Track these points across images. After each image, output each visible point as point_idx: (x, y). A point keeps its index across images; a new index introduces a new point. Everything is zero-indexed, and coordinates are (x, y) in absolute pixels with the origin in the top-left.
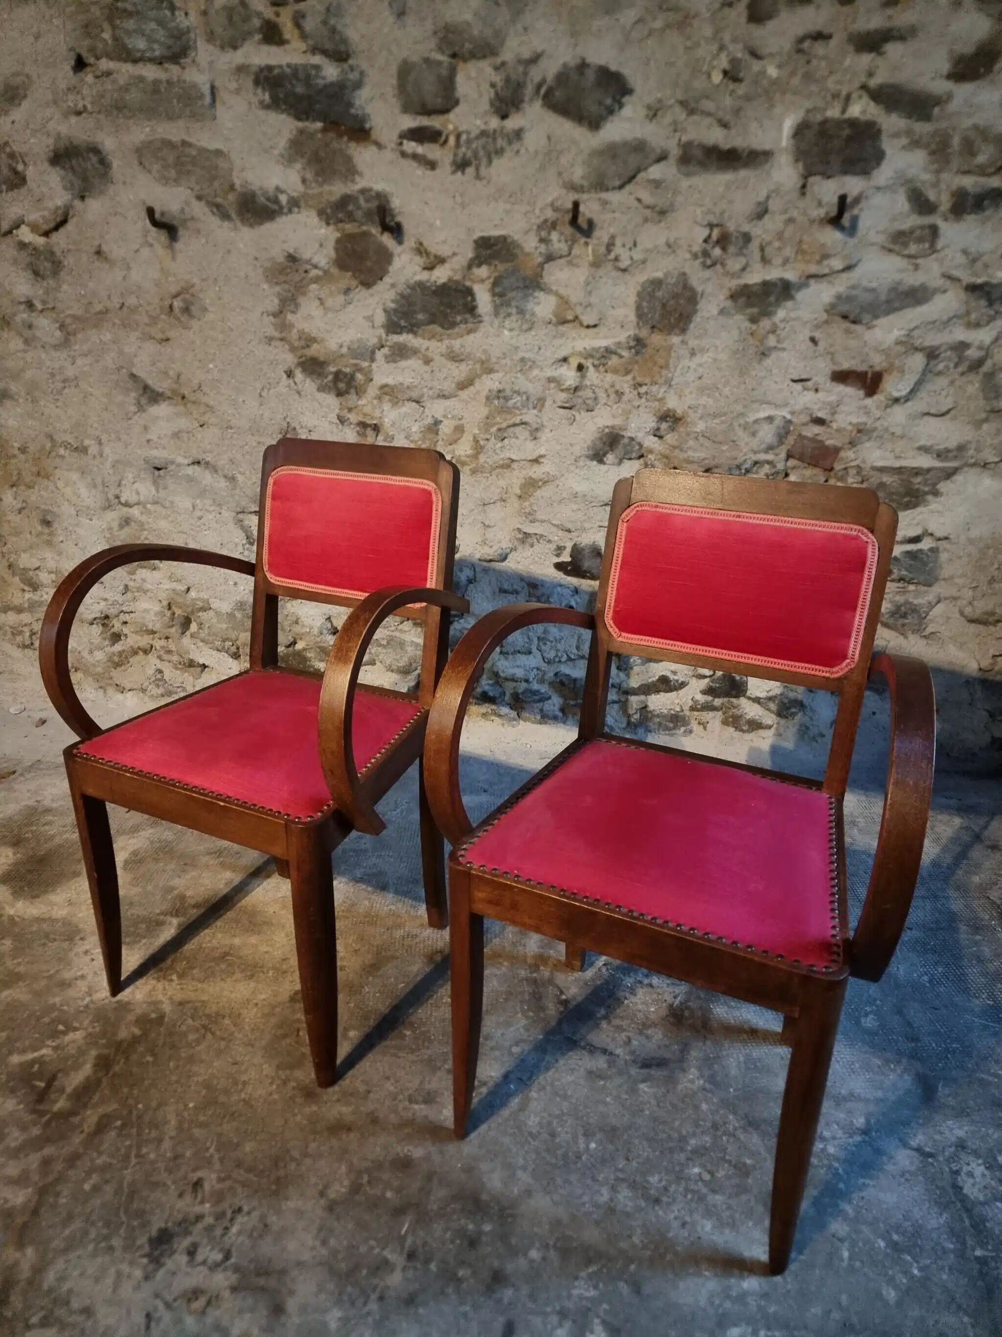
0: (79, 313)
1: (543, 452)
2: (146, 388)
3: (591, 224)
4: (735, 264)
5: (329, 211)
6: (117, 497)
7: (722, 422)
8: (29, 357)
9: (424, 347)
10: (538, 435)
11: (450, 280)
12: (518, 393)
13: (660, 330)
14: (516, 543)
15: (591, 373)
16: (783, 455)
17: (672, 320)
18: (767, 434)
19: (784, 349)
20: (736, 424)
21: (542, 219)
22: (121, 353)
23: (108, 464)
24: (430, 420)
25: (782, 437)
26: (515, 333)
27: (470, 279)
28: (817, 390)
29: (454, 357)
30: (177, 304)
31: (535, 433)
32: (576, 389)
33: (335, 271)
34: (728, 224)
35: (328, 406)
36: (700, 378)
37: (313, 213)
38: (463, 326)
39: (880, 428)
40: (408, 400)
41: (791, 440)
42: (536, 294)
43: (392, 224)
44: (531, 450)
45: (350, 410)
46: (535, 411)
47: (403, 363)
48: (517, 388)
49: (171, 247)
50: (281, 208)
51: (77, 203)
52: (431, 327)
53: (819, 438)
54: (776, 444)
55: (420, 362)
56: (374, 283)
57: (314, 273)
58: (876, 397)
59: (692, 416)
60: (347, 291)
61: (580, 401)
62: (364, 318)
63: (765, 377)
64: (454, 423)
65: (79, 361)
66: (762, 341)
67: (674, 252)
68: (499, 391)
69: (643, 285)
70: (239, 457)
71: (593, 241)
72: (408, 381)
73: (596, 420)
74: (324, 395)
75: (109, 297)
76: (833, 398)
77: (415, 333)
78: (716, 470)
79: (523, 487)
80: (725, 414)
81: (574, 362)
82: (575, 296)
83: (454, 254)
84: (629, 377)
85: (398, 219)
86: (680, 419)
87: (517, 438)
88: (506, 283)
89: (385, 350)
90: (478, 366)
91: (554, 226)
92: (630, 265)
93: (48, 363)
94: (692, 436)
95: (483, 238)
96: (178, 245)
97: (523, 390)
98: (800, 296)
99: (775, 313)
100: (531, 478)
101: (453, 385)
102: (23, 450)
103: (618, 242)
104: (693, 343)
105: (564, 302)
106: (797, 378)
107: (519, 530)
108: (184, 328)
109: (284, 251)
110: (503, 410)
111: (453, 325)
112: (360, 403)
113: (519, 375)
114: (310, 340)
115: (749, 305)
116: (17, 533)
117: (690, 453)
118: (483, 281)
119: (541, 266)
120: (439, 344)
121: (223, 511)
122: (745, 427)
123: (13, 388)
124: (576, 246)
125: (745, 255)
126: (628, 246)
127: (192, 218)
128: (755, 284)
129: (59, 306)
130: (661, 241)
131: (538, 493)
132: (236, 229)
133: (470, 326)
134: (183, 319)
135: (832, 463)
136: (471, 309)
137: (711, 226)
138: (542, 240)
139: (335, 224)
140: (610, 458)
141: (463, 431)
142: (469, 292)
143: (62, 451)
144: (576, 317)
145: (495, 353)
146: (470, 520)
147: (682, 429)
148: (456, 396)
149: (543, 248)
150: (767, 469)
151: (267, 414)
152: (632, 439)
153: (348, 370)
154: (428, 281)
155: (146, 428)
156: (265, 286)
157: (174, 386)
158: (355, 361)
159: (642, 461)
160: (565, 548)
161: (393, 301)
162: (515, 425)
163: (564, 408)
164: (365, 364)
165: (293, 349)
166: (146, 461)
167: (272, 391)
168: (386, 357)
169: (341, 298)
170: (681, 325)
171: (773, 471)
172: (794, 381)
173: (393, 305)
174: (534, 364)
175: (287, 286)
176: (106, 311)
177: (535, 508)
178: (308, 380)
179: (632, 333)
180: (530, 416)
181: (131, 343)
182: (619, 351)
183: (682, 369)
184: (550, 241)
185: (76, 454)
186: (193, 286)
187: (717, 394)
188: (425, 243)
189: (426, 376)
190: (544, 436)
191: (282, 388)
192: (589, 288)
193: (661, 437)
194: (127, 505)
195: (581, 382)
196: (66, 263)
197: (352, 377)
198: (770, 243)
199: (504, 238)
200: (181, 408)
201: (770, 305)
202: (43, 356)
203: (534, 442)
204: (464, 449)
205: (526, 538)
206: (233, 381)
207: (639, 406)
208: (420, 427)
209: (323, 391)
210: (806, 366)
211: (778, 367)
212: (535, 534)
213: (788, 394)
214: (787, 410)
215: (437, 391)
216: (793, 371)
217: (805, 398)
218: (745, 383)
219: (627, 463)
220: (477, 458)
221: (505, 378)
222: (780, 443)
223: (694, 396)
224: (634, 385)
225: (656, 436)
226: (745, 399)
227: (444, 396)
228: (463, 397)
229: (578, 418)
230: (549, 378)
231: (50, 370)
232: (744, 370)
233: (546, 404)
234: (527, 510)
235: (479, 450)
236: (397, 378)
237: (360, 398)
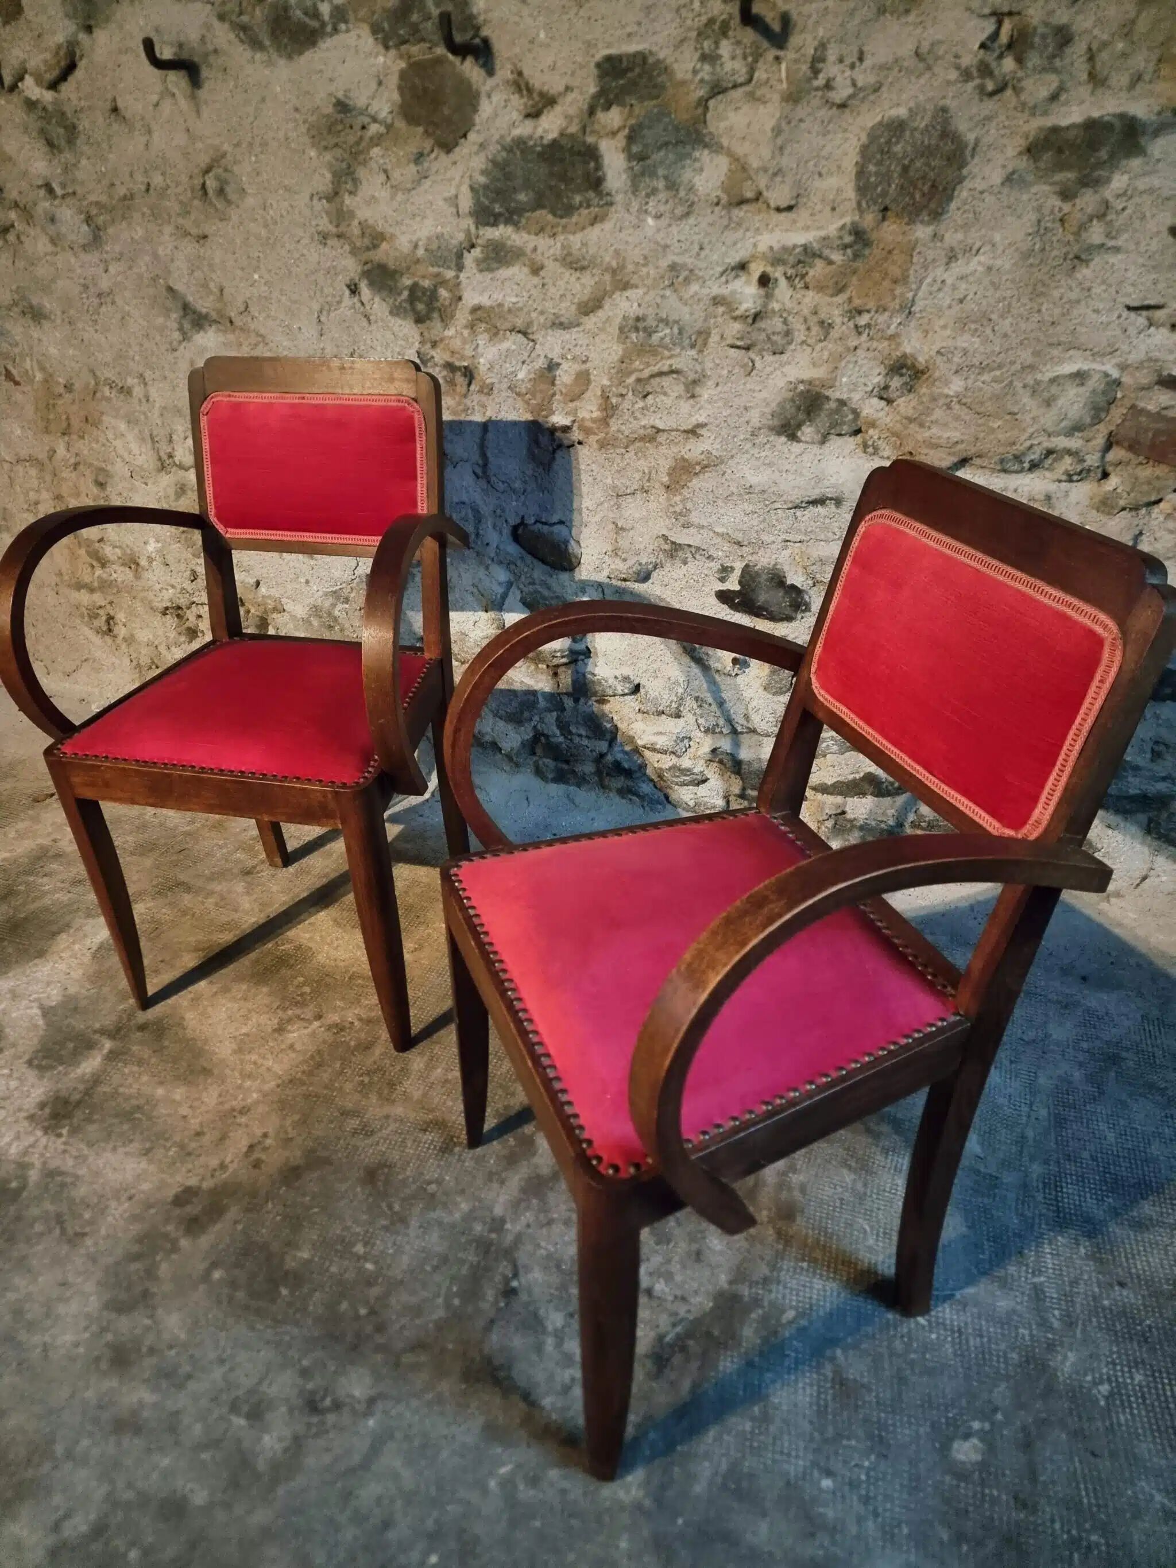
0: (103, 198)
1: (702, 419)
2: (186, 308)
3: (786, 20)
4: (1038, 88)
5: (386, 25)
6: (170, 456)
7: (995, 380)
8: (60, 260)
9: (531, 246)
10: (698, 390)
11: (562, 134)
12: (666, 322)
13: (897, 215)
14: (661, 556)
15: (782, 290)
16: (1100, 441)
17: (918, 196)
18: (1073, 403)
19: (1117, 250)
20: (1018, 384)
21: (704, 19)
22: (155, 256)
23: (156, 412)
24: (541, 363)
25: (1099, 410)
26: (664, 222)
27: (593, 132)
28: (1174, 327)
29: (575, 264)
30: (211, 184)
31: (692, 388)
32: (757, 317)
33: (401, 124)
34: (1031, 11)
35: (406, 339)
36: (961, 301)
37: (365, 31)
38: (584, 212)
40: (511, 330)
41: (1117, 414)
42: (697, 154)
43: (477, 41)
44: (687, 414)
45: (434, 345)
46: (693, 353)
47: (504, 273)
48: (664, 315)
49: (193, 97)
50: (323, 25)
51: (82, 36)
52: (538, 213)
53: (1169, 413)
54: (1088, 420)
55: (526, 270)
56: (456, 145)
57: (374, 128)
59: (942, 368)
60: (419, 158)
62: (445, 200)
63: (1078, 302)
64: (577, 367)
65: (112, 269)
66: (1077, 234)
67: (929, 68)
68: (638, 319)
69: (873, 135)
71: (789, 55)
72: (509, 300)
73: (787, 369)
74: (400, 322)
75: (131, 176)
77: (516, 225)
78: (978, 461)
79: (672, 472)
80: (1000, 367)
81: (757, 269)
82: (757, 156)
83: (568, 89)
84: (842, 298)
85: (485, 32)
86: (923, 372)
87: (665, 394)
88: (649, 136)
89: (477, 252)
90: (607, 277)
91: (724, 30)
92: (851, 97)
93: (79, 270)
94: (942, 401)
95: (609, 59)
96: (203, 93)
97: (674, 317)
98: (1158, 147)
99: (1108, 180)
100: (683, 459)
101: (573, 308)
102: (68, 387)
103: (832, 55)
104: (952, 238)
105: (741, 168)
106: (1136, 303)
107: (665, 538)
108: (221, 220)
109: (330, 95)
110: (645, 350)
111: (569, 210)
112: (446, 333)
113: (668, 293)
114: (377, 238)
115: (1060, 166)
117: (935, 431)
118: (614, 134)
119: (703, 103)
120: (552, 242)
122: (1034, 390)
123: (48, 304)
124: (760, 64)
125: (1055, 71)
126: (848, 61)
127: (216, 51)
128: (1073, 126)
129: (80, 191)
130: (907, 49)
131: (694, 483)
132: (269, 63)
133: (595, 210)
134: (220, 205)
136: (596, 183)
137: (999, 16)
138: (704, 58)
139: (397, 47)
140: (807, 432)
141: (588, 382)
142: (592, 154)
143: (107, 392)
144: (759, 194)
145: (635, 255)
146: (597, 518)
147: (924, 390)
148: (578, 325)
149: (706, 71)
150: (1068, 463)
151: (329, 348)
152: (842, 403)
153: (426, 283)
154: (531, 137)
156: (313, 153)
157: (218, 306)
158: (436, 270)
159: (857, 439)
160: (732, 569)
161: (483, 172)
162: (661, 374)
163: (738, 347)
164: (450, 274)
165: (354, 252)
167: (332, 315)
168: (478, 262)
169: (413, 168)
170: (933, 205)
171: (1079, 468)
172: (1129, 308)
173: (482, 180)
174: (691, 274)
175: (338, 152)
176: (132, 197)
177: (689, 505)
178: (377, 299)
179: (847, 220)
180: (684, 359)
181: (166, 243)
182: (826, 252)
183: (931, 284)
184: (720, 57)
185: (122, 397)
186: (224, 155)
187: (988, 331)
188: (526, 73)
189: (534, 292)
190: (706, 393)
191: (345, 310)
192: (779, 141)
193: (889, 402)
194: (183, 466)
195: (765, 305)
196: (81, 128)
197: (432, 296)
198: (1104, 45)
199: (641, 58)
200: (231, 337)
201: (1100, 164)
202: (73, 260)
203: (691, 401)
204: (589, 409)
205: (676, 550)
206: (284, 298)
207: (856, 348)
208: (529, 372)
209: (397, 315)
210: (1155, 283)
211: (1104, 282)
212: (689, 546)
213: (1118, 332)
214: (1114, 361)
215: (551, 317)
216: (1130, 289)
217: (1149, 341)
218: (1039, 311)
219: (835, 443)
220: (608, 425)
221: (647, 298)
222: (1097, 420)
223: (948, 332)
224: (850, 311)
225: (881, 398)
226: (1038, 340)
227: (561, 324)
228: (588, 327)
229: (758, 364)
230: (714, 298)
231: (82, 281)
232: (1040, 288)
233: (711, 340)
234: (678, 509)
235: (610, 412)
236: (495, 296)
237: (446, 327)
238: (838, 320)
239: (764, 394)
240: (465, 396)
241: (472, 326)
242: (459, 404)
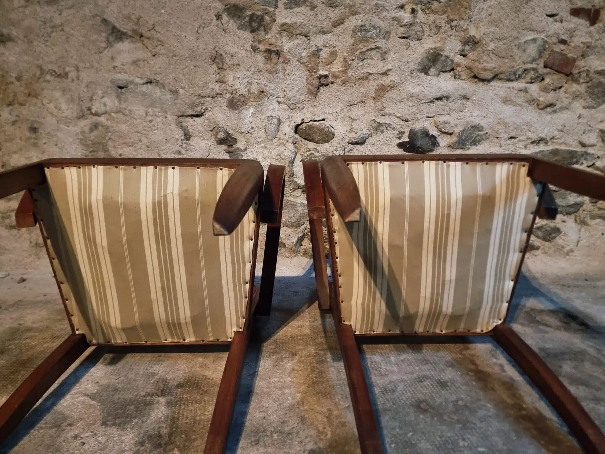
1: (390, 67)
2: (114, 28)
6: (89, 109)
10: (386, 56)
12: (374, 27)
14: (372, 131)
15: (420, 14)
16: (542, 65)
18: (532, 50)
20: (513, 45)
22: (96, 5)
23: (83, 85)
24: (314, 48)
25: (541, 53)
28: (561, 22)
29: (332, 5)
31: (384, 55)
32: (411, 25)
35: (245, 39)
36: (490, 15)
39: (599, 46)
40: (300, 34)
41: (546, 54)
44: (381, 66)
45: (260, 42)
46: (384, 40)
47: (297, 10)
48: (373, 24)
53: (564, 52)
54: (537, 57)
55: (308, 8)
58: (596, 26)
59: (487, 39)
61: (414, 32)
63: (531, 13)
64: (330, 50)
65: (65, 13)
68: (362, 26)
70: (181, 76)
72: (300, 21)
73: (424, 45)
74: (242, 32)
76: (572, 26)
78: (500, 76)
79: (377, 91)
80: (506, 38)
81: (409, 7)
84: (445, 16)
86: (477, 43)
87: (372, 59)
89: (285, 0)
90: (347, 10)
93: (42, 14)
97: (377, 25)
100: (382, 85)
101: (330, 24)
102: (19, 79)
106: (549, 13)
107: (375, 121)
110: (365, 40)
112: (266, 37)
113: (374, 15)
116: (10, 139)
117: (485, 64)
121: (168, 116)
122: (519, 46)
123: (14, 33)
131: (387, 95)
135: (571, 70)
140: (433, 71)
141: (336, 56)
143: (48, 77)
146: (341, 116)
147: (479, 49)
148: (331, 32)
150: (532, 74)
151: (201, 46)
152: (447, 57)
153: (259, 13)
155: (112, 58)
157: (135, 27)
158: (264, 7)
159: (452, 73)
160: (404, 132)
162: (371, 49)
163: (403, 38)
164: (271, 9)
166: (112, 82)
167: (205, 29)
168: (285, 5)
171: (535, 77)
172: (548, 16)
174: (384, 8)
177: (385, 106)
178: (231, 21)
180: (381, 43)
183: (479, 9)
185: (58, 80)
187: (501, 25)
189: (312, 18)
190: (391, 56)
191: (213, 27)
193: (465, 56)
194: (97, 114)
195: (414, 21)
197: (262, 18)
200: (139, 45)
203: (383, 61)
204: (337, 67)
205: (379, 126)
206: (178, 22)
207: (451, 35)
208: (307, 53)
209: (241, 29)
210: (555, 6)
211: (539, 6)
212: (386, 123)
213: (545, 23)
214: (544, 35)
215: (319, 28)
216: (547, 8)
217: (555, 26)
218: (518, 17)
219: (443, 75)
220: (346, 73)
221: (365, 18)
222: (540, 56)
223: (486, 27)
224: (448, 21)
225: (461, 55)
226: (519, 27)
227: (324, 31)
228: (335, 32)
229: (412, 44)
230: (393, 18)
231: (43, 19)
232: (518, 9)
233: (391, 35)
234: (379, 107)
235: (348, 67)
236: (293, 20)
237: (267, 33)
238: (444, 25)
239: (415, 56)
240: (276, 64)
241: (280, 33)
242: (273, 67)
